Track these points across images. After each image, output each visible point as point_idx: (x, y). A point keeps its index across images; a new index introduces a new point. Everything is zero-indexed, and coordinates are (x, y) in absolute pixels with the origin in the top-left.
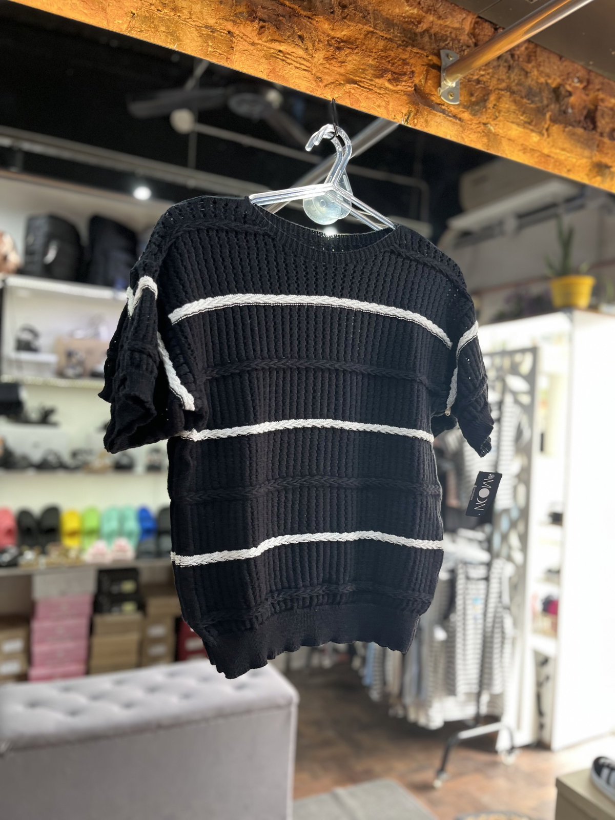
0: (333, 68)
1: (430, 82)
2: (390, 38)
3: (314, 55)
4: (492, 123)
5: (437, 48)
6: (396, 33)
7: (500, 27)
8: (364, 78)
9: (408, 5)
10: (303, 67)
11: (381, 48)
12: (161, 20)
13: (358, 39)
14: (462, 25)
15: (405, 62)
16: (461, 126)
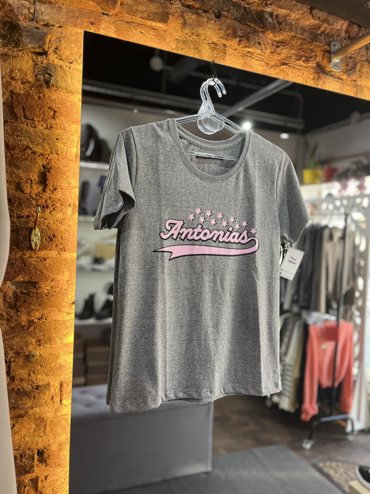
0: (274, 57)
1: (325, 60)
2: (304, 38)
3: (265, 52)
4: (359, 80)
5: (329, 41)
6: (307, 35)
7: (362, 26)
8: (290, 61)
9: (313, 19)
10: (260, 59)
11: (299, 44)
12: (191, 41)
13: (287, 40)
14: (342, 27)
15: (312, 51)
16: (342, 83)
